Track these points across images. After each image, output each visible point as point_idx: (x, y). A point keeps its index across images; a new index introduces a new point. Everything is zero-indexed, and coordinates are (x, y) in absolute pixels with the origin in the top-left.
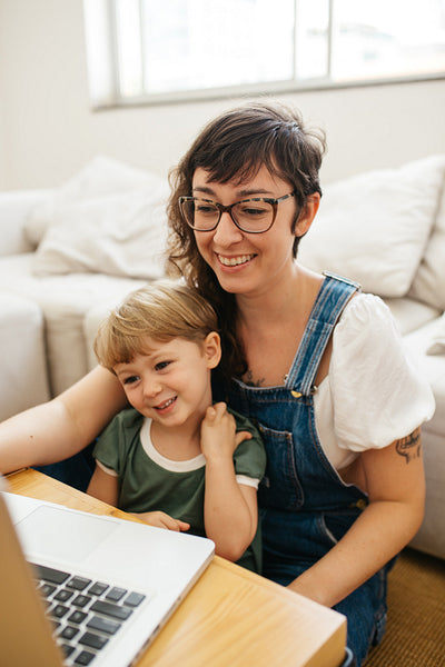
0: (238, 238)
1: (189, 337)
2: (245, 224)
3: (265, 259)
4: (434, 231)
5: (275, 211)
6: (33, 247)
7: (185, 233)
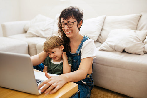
0: (68, 28)
1: (57, 47)
2: (69, 26)
3: (73, 32)
4: (102, 29)
5: (73, 24)
6: (26, 32)
7: (60, 28)
